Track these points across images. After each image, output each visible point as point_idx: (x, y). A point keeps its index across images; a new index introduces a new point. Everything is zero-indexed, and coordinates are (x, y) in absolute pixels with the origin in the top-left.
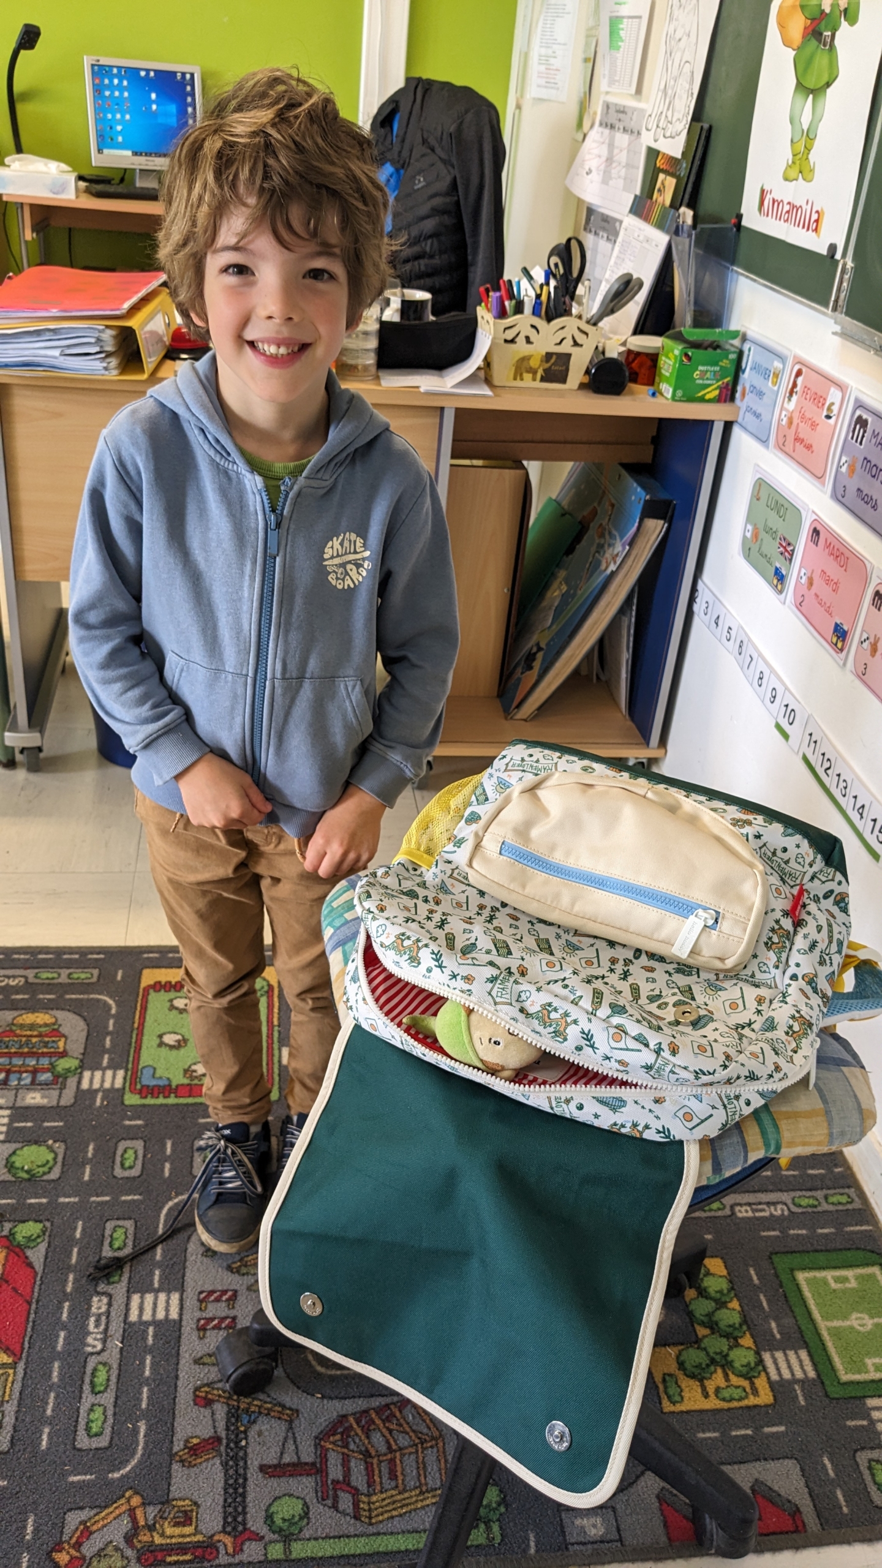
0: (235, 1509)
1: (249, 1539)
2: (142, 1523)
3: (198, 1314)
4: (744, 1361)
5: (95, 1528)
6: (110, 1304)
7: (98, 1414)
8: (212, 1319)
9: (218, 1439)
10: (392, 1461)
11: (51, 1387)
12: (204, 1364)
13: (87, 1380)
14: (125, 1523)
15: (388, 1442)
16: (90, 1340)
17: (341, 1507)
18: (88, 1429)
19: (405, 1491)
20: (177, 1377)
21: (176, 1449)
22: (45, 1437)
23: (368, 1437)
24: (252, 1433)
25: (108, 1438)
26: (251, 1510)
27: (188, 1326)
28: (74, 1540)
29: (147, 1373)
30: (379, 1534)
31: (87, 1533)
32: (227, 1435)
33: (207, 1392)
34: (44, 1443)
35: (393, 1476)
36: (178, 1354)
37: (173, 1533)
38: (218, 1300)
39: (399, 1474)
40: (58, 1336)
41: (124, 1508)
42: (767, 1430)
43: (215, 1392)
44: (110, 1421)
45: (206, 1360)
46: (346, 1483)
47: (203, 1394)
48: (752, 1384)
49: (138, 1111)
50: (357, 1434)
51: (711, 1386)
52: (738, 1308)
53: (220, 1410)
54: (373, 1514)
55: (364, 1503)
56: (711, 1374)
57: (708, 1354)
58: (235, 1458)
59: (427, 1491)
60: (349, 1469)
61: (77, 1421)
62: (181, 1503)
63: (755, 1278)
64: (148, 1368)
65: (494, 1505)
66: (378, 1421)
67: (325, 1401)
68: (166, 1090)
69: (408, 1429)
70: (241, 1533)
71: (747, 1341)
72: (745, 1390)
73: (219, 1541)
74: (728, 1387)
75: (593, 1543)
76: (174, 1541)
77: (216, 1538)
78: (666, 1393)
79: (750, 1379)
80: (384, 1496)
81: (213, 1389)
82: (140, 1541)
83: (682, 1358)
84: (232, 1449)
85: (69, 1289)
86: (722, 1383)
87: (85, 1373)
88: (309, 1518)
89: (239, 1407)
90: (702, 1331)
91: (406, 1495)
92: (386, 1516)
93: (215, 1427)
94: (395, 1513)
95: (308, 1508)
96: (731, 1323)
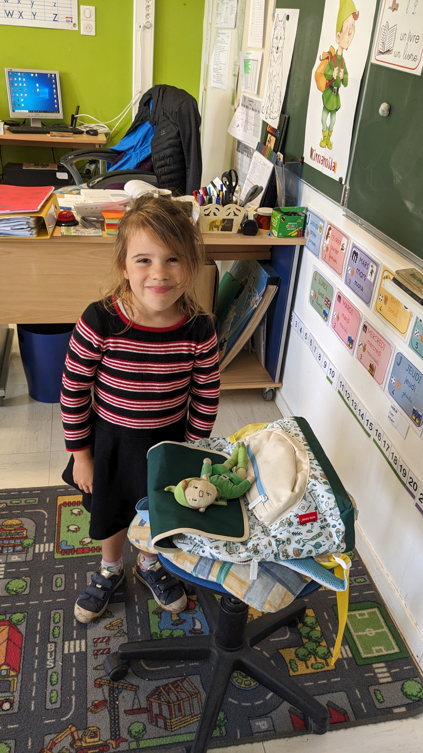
0: (115, 729)
1: (122, 741)
2: (77, 738)
3: (93, 648)
4: (323, 652)
5: (57, 741)
6: (56, 647)
7: (54, 694)
8: (100, 650)
9: (106, 701)
10: (179, 704)
11: (33, 684)
12: (98, 669)
13: (49, 680)
14: (70, 738)
15: (177, 697)
16: (48, 663)
17: (159, 725)
18: (51, 700)
19: (185, 716)
20: (87, 676)
21: (88, 706)
22: (33, 705)
23: (169, 695)
24: (120, 697)
25: (59, 704)
26: (122, 730)
27: (90, 655)
28: (49, 747)
29: (74, 675)
30: (175, 735)
31: (54, 744)
32: (110, 699)
33: (100, 681)
34: (33, 708)
35: (180, 711)
36: (86, 666)
37: (90, 741)
38: (102, 642)
39: (182, 709)
40: (34, 662)
41: (68, 732)
42: (332, 680)
43: (103, 681)
44: (60, 696)
45: (98, 668)
46: (161, 715)
47: (98, 682)
48: (326, 661)
49: (61, 561)
50: (164, 694)
51: (309, 663)
52: (320, 630)
53: (106, 689)
54: (173, 727)
55: (168, 722)
56: (310, 658)
57: (308, 650)
58: (114, 708)
59: (194, 716)
60: (161, 709)
61: (46, 698)
62: (93, 728)
63: (326, 616)
64: (74, 673)
65: (222, 719)
66: (173, 688)
67: (150, 681)
68: (73, 551)
69: (185, 691)
70: (118, 739)
71: (324, 643)
72: (323, 664)
73: (110, 743)
74: (316, 663)
75: (263, 732)
76: (90, 744)
77: (108, 742)
78: (291, 668)
79: (325, 659)
80: (177, 719)
81: (102, 680)
82: (76, 746)
83: (297, 653)
84: (112, 705)
85: (37, 642)
86: (314, 662)
87: (47, 677)
88: (146, 731)
89: (114, 687)
90: (305, 641)
91: (186, 718)
92: (178, 727)
93: (104, 696)
94: (181, 726)
95: (145, 726)
96: (317, 636)
